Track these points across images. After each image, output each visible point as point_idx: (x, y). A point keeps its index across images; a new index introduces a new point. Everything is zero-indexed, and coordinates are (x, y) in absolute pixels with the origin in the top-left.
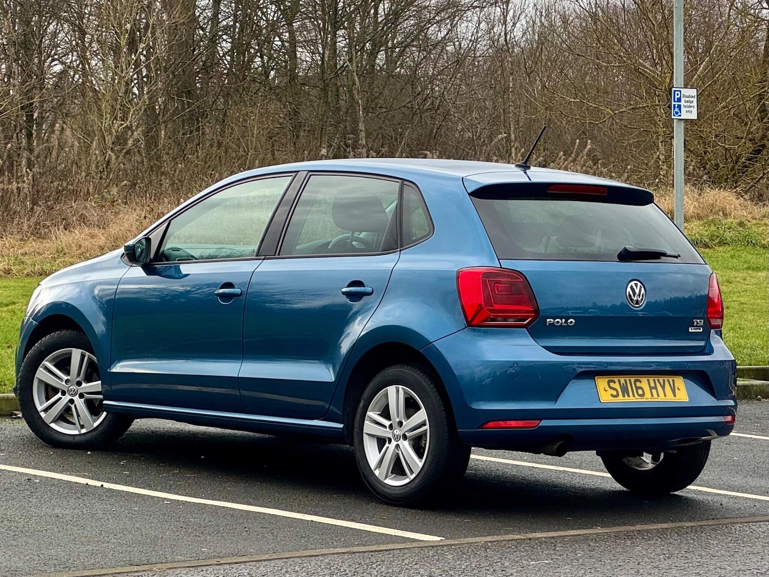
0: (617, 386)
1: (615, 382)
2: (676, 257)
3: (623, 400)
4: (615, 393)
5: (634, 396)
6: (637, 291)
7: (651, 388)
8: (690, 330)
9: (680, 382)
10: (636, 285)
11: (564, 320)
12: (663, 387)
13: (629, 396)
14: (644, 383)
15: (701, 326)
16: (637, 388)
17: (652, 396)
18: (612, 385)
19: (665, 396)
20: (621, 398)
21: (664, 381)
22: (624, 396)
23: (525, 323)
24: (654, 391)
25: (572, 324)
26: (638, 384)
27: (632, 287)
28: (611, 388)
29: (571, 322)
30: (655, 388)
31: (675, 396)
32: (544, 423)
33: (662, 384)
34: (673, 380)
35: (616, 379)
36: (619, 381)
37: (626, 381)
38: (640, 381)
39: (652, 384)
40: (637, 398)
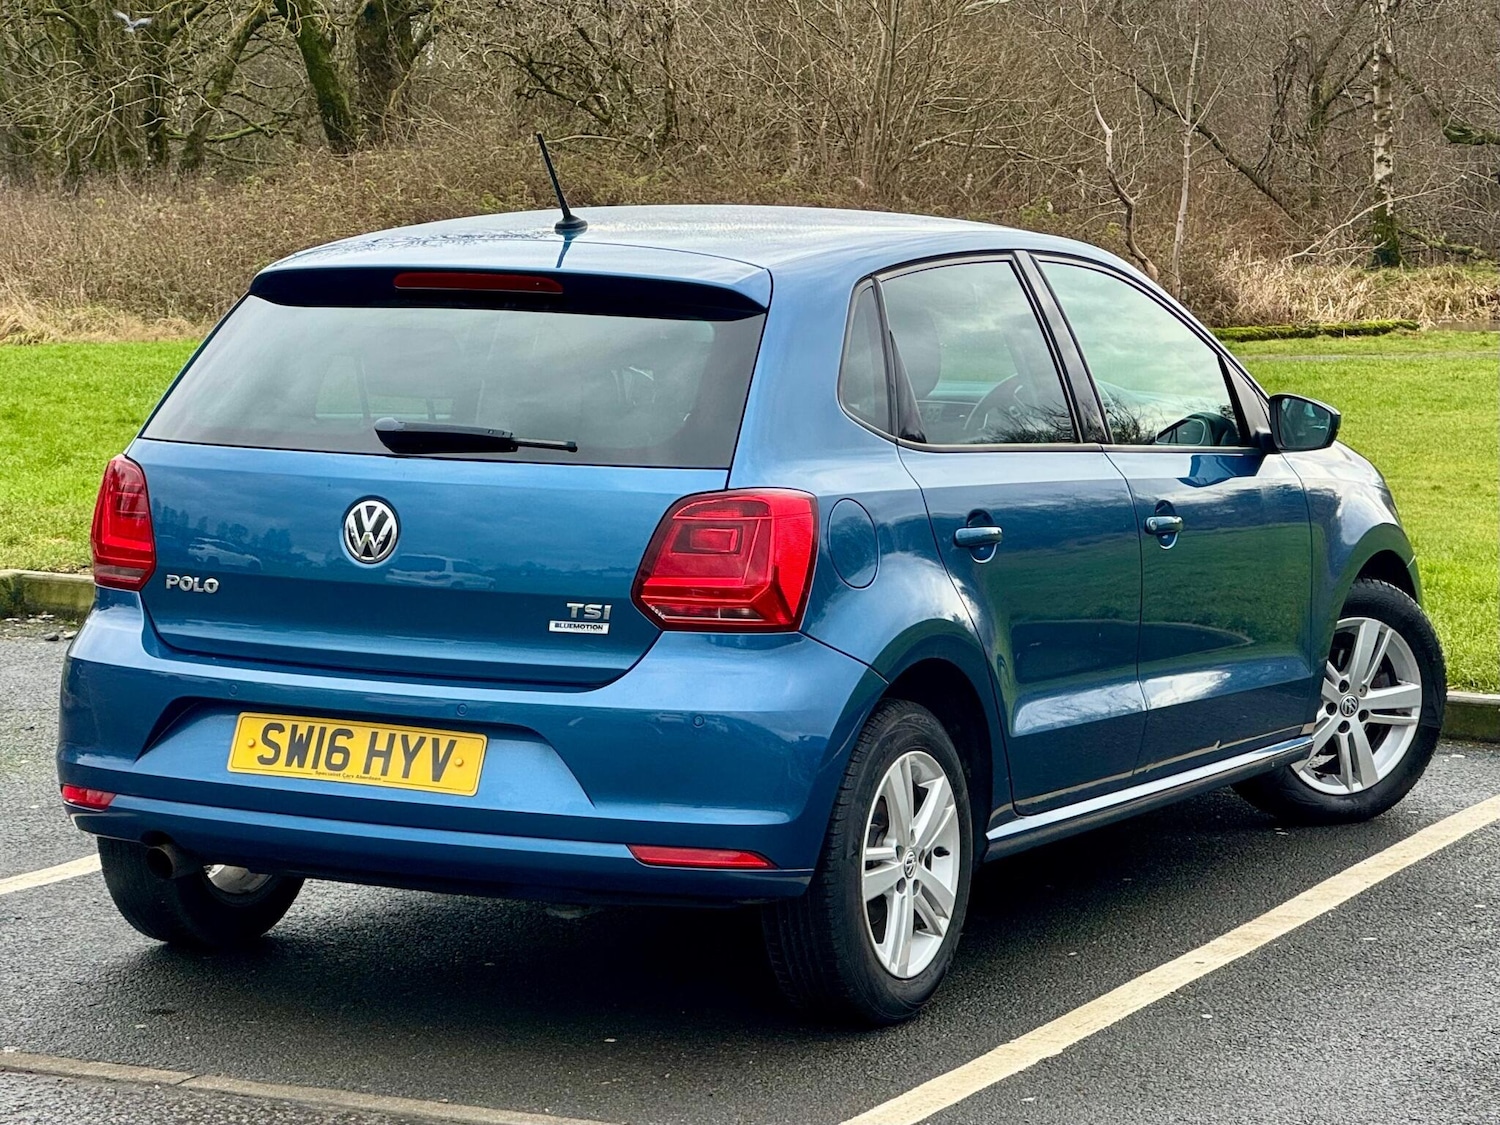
0: (283, 739)
1: (281, 729)
3: (286, 774)
4: (269, 753)
5: (315, 765)
6: (369, 525)
7: (372, 753)
8: (552, 627)
9: (470, 748)
10: (371, 510)
11: (197, 579)
12: (410, 756)
13: (301, 764)
14: (360, 737)
15: (601, 620)
16: (333, 749)
17: (367, 770)
18: (273, 735)
19: (407, 775)
20: (279, 768)
21: (422, 741)
22: (289, 763)
24: (378, 762)
25: (215, 588)
26: (341, 741)
28: (267, 741)
29: (211, 585)
30: (387, 755)
31: (437, 777)
33: (411, 749)
34: (452, 743)
35: (288, 722)
36: (295, 728)
37: (311, 730)
38: (349, 734)
39: (381, 745)
40: (323, 773)
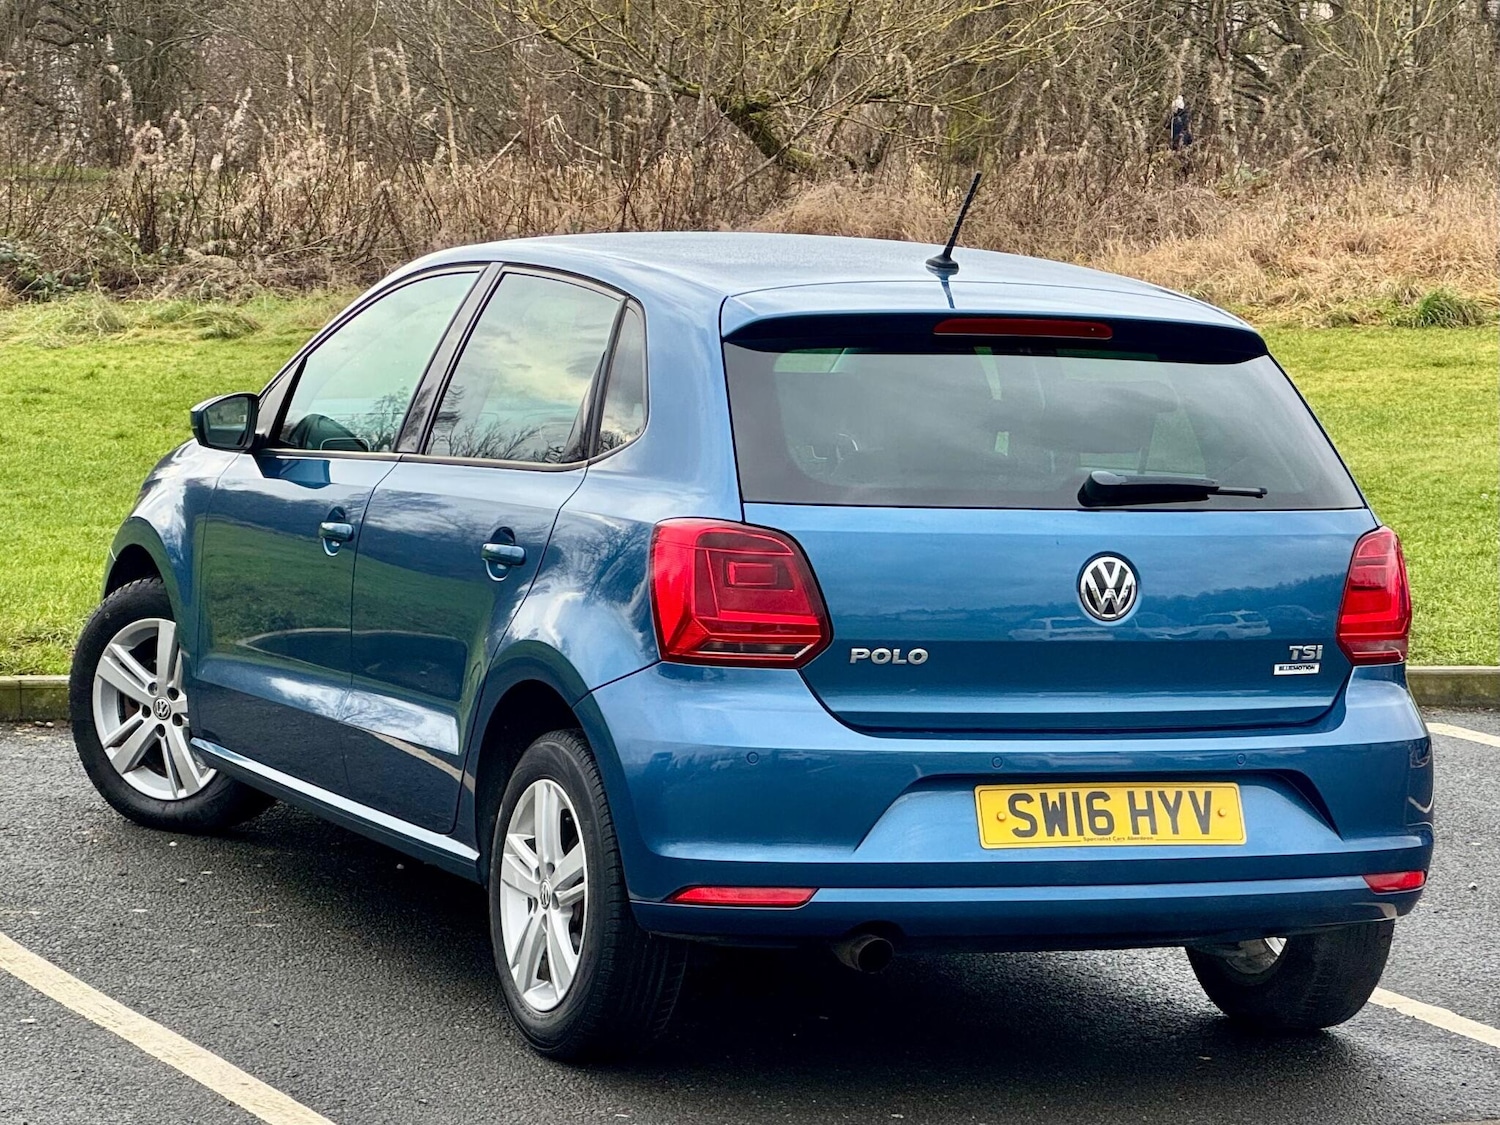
0: (1035, 809)
1: (1029, 799)
2: (1259, 495)
3: (1046, 845)
4: (1025, 825)
5: (1080, 832)
6: (1111, 582)
7: (1135, 814)
8: (1277, 671)
9: (1227, 797)
10: (1110, 567)
11: (897, 651)
12: (1173, 811)
13: (1065, 832)
14: (1117, 798)
15: (1315, 661)
16: (1093, 814)
17: (1136, 830)
18: (1021, 806)
19: (1175, 831)
20: (1041, 838)
21: (1179, 795)
22: (1051, 833)
23: (798, 655)
24: (1144, 822)
25: (920, 661)
26: (1098, 804)
27: (1096, 573)
28: (1015, 812)
29: (918, 656)
30: (1150, 812)
31: (1205, 830)
32: (825, 895)
33: (1172, 804)
34: (1208, 795)
35: (1034, 791)
36: (1044, 797)
37: (1063, 797)
38: (1105, 797)
39: (1141, 804)
40: (1090, 838)
